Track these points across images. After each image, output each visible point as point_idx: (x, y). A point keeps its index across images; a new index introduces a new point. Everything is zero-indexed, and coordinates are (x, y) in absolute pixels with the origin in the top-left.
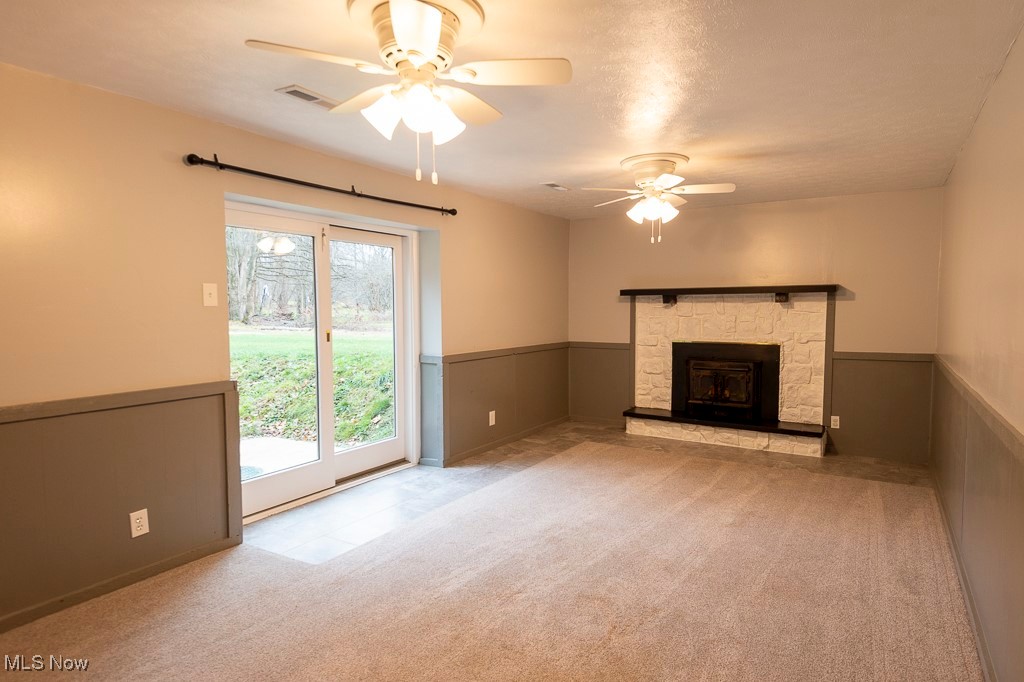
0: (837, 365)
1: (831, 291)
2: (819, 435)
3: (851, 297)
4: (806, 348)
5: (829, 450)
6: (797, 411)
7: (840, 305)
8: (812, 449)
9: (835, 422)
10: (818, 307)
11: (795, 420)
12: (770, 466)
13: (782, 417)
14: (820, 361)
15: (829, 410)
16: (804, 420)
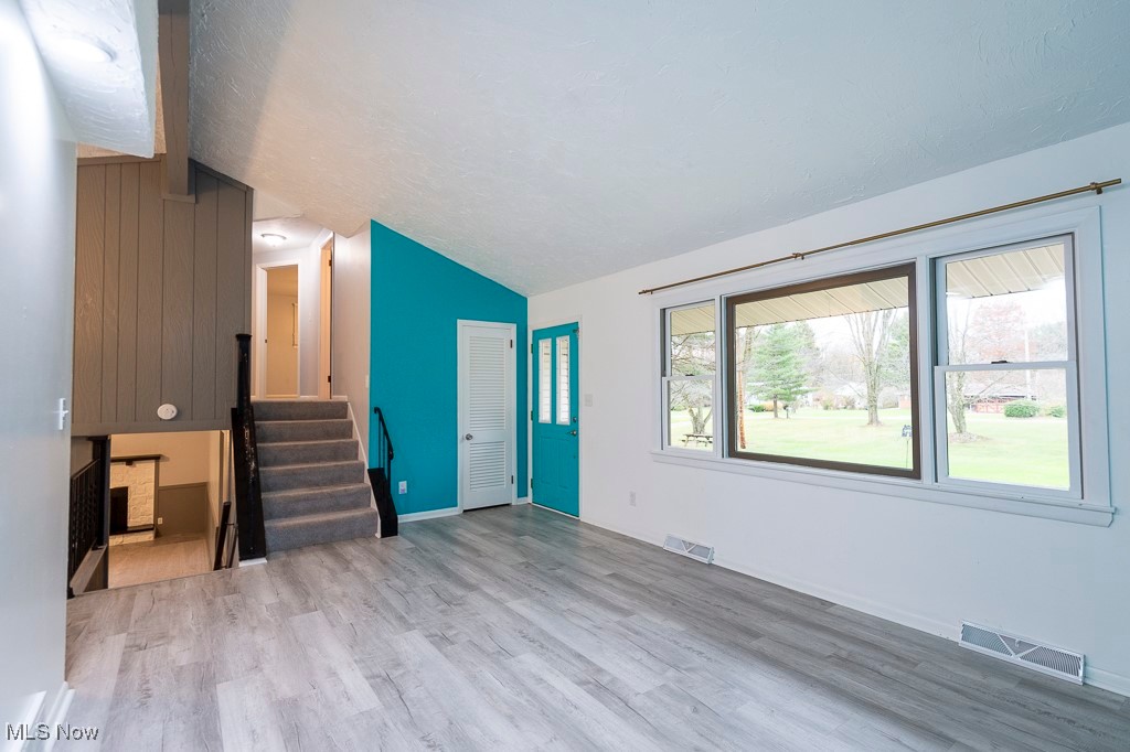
0: (160, 492)
1: (157, 458)
2: (152, 529)
3: (167, 459)
4: (143, 487)
5: (157, 535)
6: (138, 520)
7: (161, 464)
8: (149, 536)
9: (160, 521)
10: (151, 465)
11: (137, 524)
12: (127, 550)
13: (129, 525)
14: (152, 492)
15: (156, 517)
16: (143, 523)
